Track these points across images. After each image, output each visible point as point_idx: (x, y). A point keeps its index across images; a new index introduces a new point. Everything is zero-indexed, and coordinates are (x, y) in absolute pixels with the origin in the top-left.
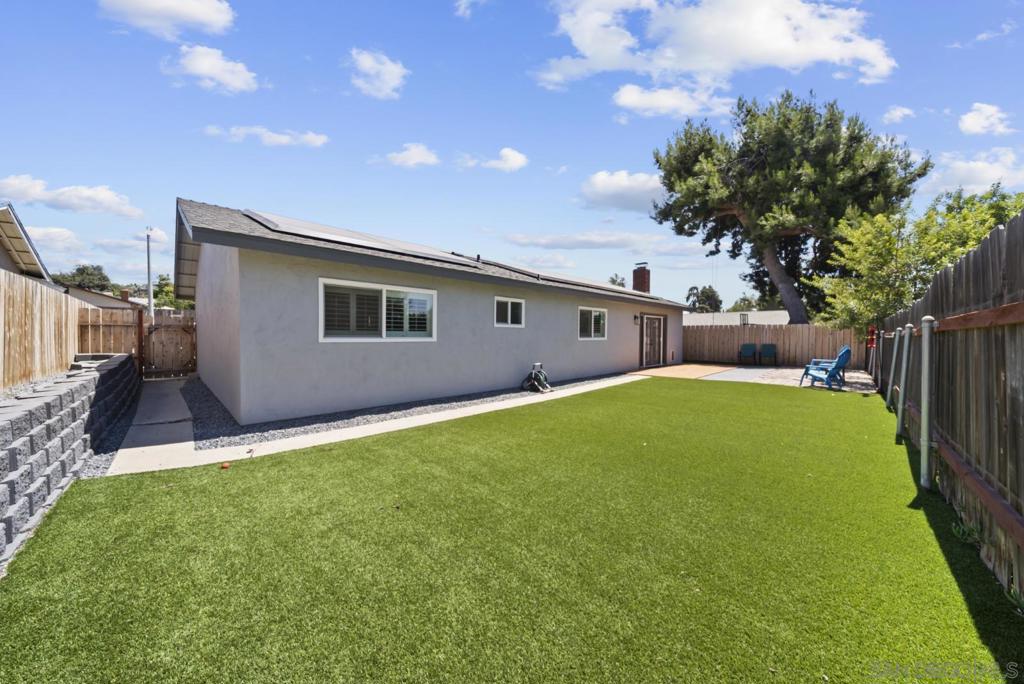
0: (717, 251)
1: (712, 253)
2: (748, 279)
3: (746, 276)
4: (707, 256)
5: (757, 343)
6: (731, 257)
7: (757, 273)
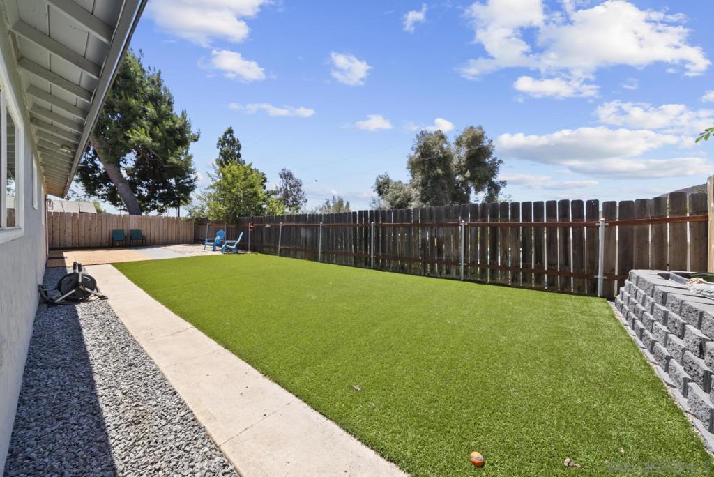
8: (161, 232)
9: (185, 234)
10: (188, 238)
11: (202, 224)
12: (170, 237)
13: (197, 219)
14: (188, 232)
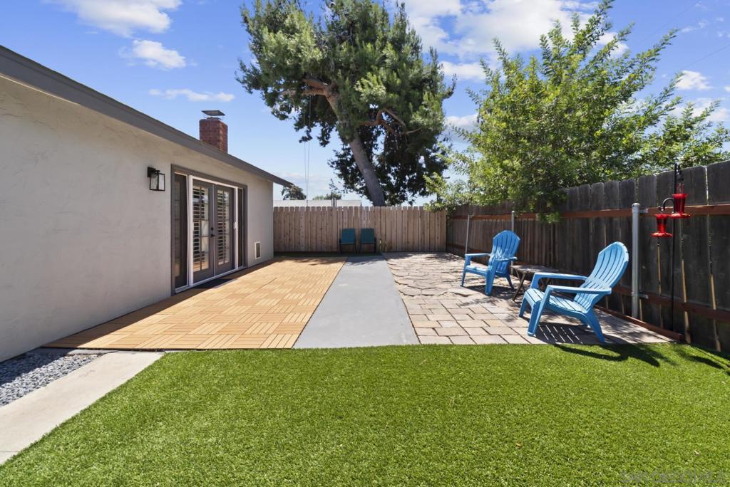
0: (310, 138)
1: (304, 139)
2: (335, 166)
3: (333, 163)
4: (300, 141)
5: (356, 227)
6: (322, 144)
7: (341, 161)
8: (399, 232)
9: (432, 236)
10: (438, 241)
11: (460, 217)
12: (411, 241)
13: (450, 208)
14: (437, 233)
